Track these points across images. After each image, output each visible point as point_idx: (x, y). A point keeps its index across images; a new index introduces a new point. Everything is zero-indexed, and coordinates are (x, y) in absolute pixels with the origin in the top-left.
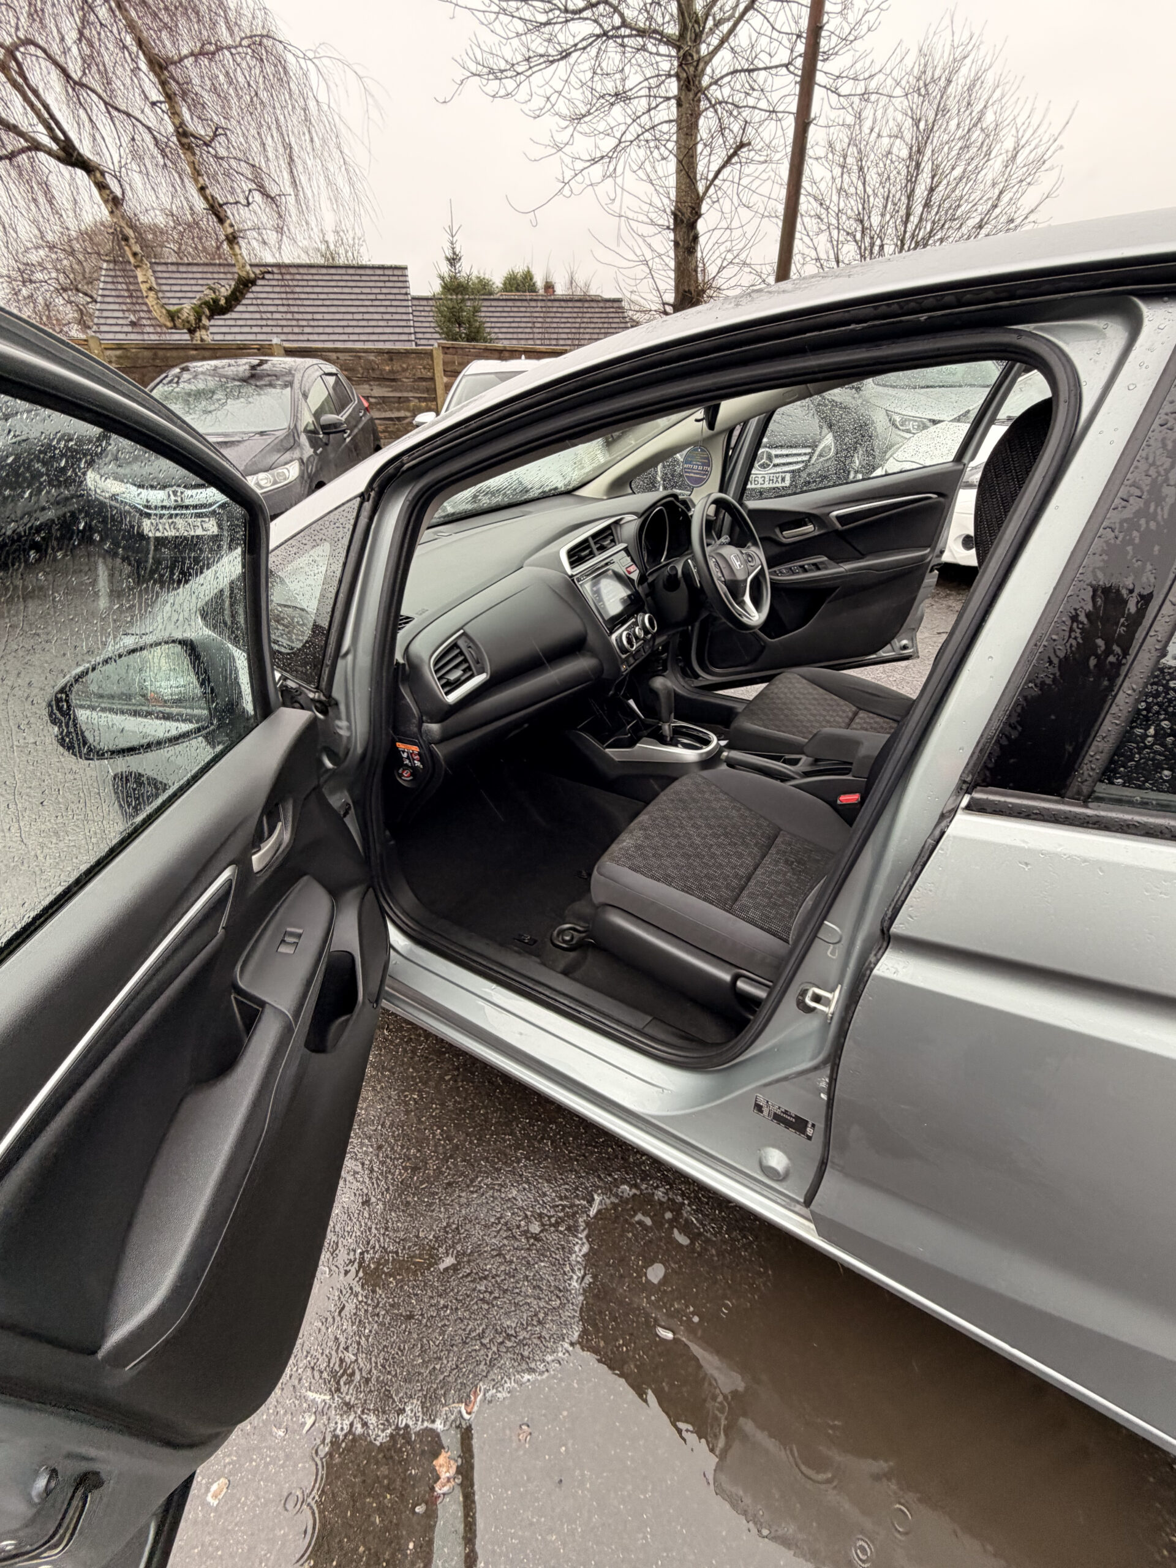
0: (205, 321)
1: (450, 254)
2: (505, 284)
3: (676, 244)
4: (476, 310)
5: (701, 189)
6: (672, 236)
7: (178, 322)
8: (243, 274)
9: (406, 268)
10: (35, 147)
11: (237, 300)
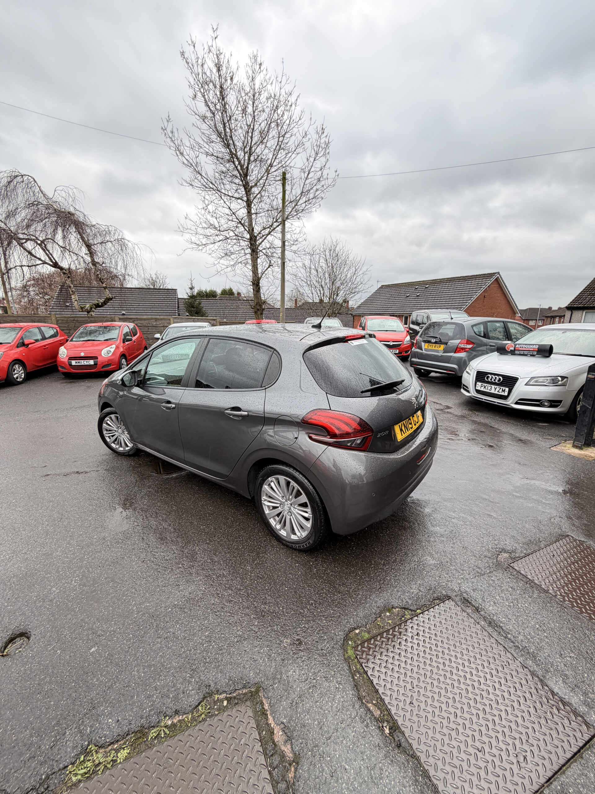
0: (93, 309)
1: (190, 286)
2: (222, 292)
3: (254, 290)
4: (200, 304)
5: (260, 275)
6: (252, 287)
7: (84, 310)
8: (108, 297)
9: (176, 290)
10: (44, 263)
11: (105, 304)
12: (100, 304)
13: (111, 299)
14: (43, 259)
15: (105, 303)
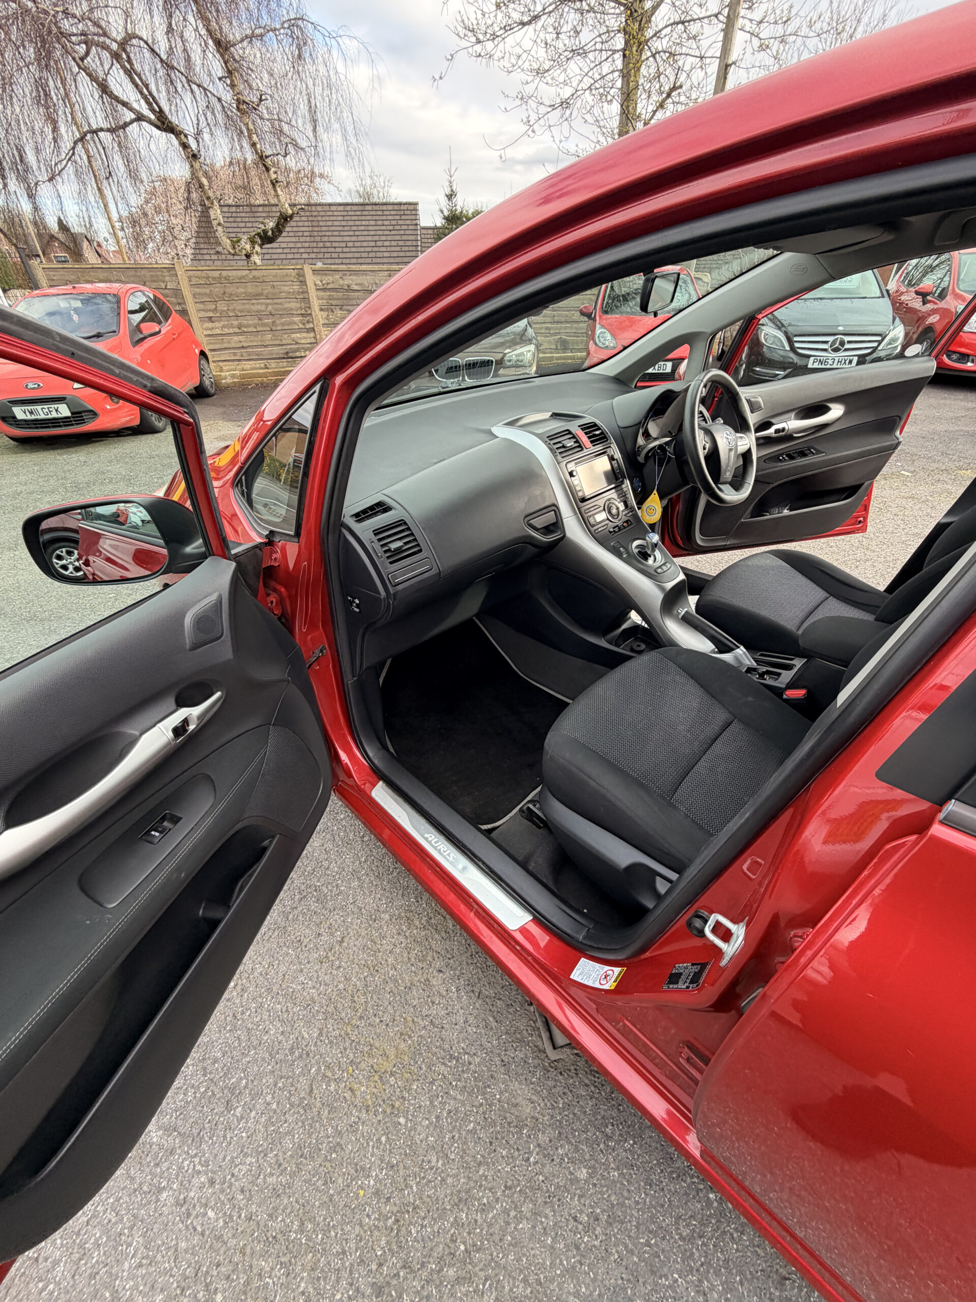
0: (257, 248)
1: (448, 191)
7: (238, 250)
8: (284, 212)
9: (416, 204)
10: (140, 118)
11: (280, 232)
12: (270, 233)
13: (291, 217)
14: (135, 106)
15: (279, 229)
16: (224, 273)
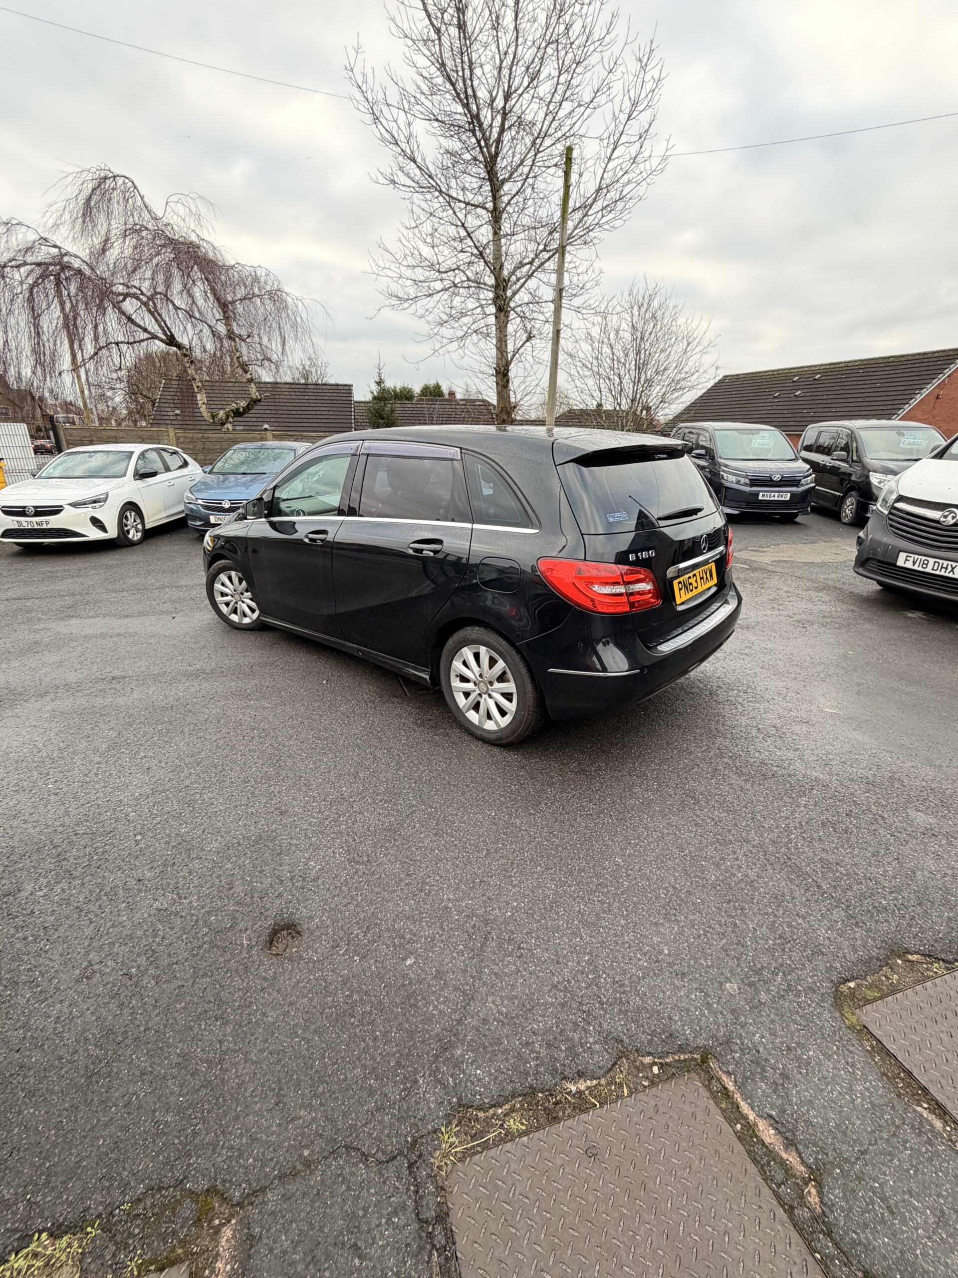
0: (231, 419)
1: (377, 379)
2: (422, 391)
3: (497, 384)
5: (510, 356)
6: (494, 379)
7: (216, 420)
8: (254, 397)
9: (351, 386)
10: (154, 337)
11: (250, 409)
12: (241, 410)
16: (206, 435)
